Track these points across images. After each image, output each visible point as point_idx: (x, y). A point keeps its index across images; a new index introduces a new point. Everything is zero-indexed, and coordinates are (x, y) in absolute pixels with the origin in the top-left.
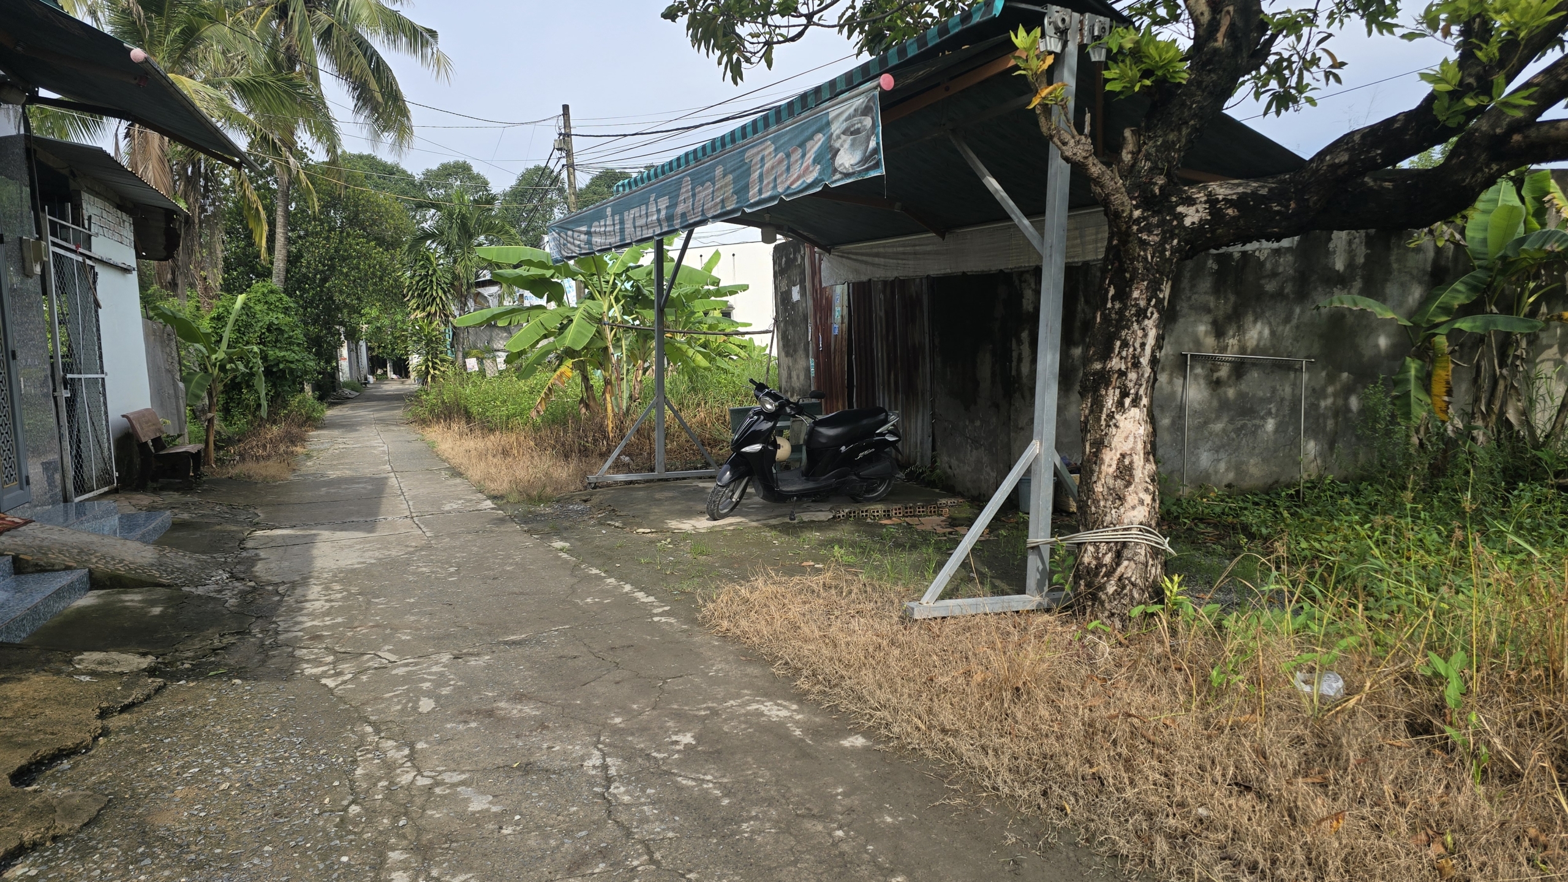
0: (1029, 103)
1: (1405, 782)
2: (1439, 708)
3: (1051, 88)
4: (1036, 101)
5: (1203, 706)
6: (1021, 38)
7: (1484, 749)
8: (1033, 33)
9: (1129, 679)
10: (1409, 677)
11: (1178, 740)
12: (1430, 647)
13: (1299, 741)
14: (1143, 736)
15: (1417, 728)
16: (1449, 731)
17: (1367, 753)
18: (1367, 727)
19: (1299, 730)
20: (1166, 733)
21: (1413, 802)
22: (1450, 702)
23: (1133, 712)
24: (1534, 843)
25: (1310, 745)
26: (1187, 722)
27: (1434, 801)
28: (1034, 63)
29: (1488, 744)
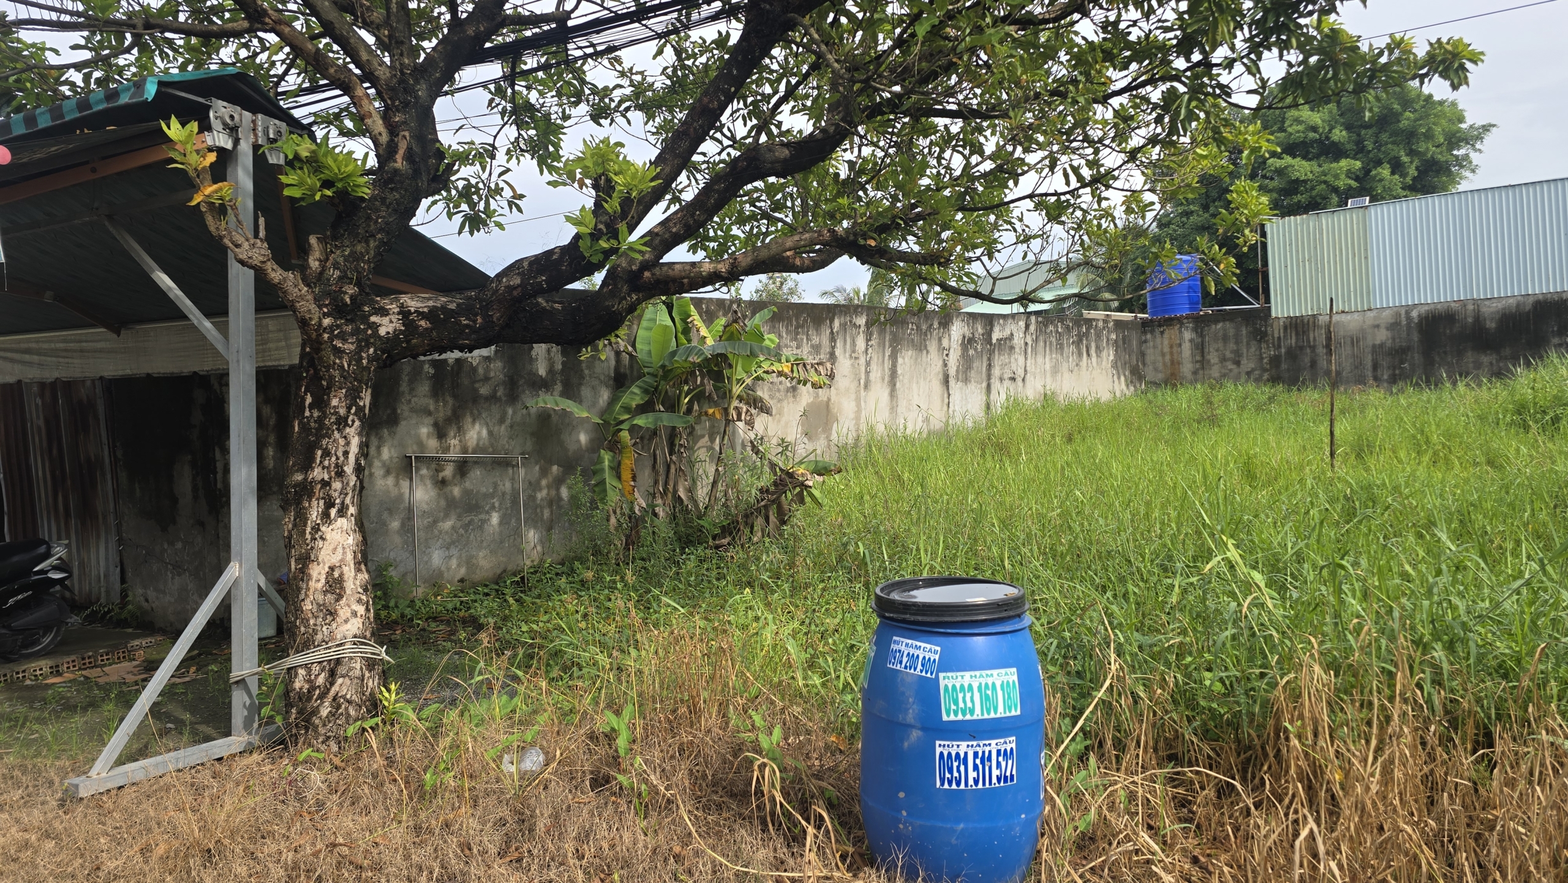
0: (191, 199)
1: (585, 836)
2: (615, 761)
3: (215, 187)
4: (197, 199)
5: (415, 814)
6: (174, 130)
7: (643, 787)
8: (188, 126)
9: (341, 805)
10: (592, 737)
11: (386, 857)
12: (609, 706)
13: (502, 822)
14: (351, 863)
15: (600, 782)
16: (620, 778)
17: (556, 816)
18: (560, 791)
19: (504, 812)
20: (375, 851)
21: (589, 850)
22: (622, 752)
23: (341, 840)
24: (677, 858)
25: (511, 825)
26: (398, 834)
27: (605, 846)
28: (193, 159)
29: (646, 781)
